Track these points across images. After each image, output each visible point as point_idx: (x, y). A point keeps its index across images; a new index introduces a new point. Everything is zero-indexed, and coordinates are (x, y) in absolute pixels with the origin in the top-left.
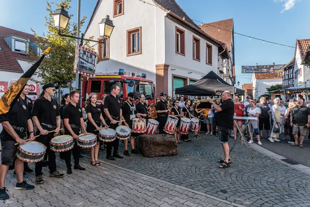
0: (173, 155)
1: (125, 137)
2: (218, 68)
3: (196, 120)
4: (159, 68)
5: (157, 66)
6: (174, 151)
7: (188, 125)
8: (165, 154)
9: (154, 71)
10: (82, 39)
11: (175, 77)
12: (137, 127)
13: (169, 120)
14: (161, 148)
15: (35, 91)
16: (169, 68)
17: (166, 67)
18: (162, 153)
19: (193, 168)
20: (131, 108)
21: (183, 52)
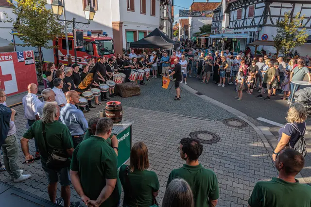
0: (138, 95)
1: (113, 87)
2: (160, 17)
3: (148, 70)
4: (115, 25)
5: (113, 23)
6: (139, 92)
7: (143, 74)
8: (134, 95)
9: (111, 26)
10: (74, 22)
11: (127, 31)
12: (117, 80)
13: (132, 72)
14: (131, 92)
15: (31, 56)
16: (123, 25)
17: (121, 24)
18: (132, 95)
19: (152, 101)
20: (112, 68)
21: (132, 9)
